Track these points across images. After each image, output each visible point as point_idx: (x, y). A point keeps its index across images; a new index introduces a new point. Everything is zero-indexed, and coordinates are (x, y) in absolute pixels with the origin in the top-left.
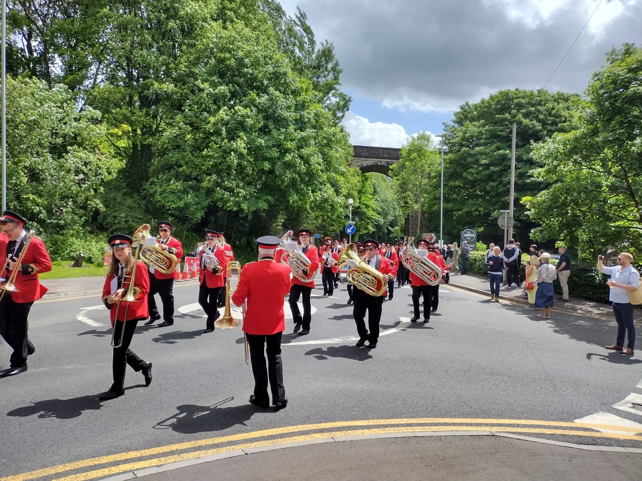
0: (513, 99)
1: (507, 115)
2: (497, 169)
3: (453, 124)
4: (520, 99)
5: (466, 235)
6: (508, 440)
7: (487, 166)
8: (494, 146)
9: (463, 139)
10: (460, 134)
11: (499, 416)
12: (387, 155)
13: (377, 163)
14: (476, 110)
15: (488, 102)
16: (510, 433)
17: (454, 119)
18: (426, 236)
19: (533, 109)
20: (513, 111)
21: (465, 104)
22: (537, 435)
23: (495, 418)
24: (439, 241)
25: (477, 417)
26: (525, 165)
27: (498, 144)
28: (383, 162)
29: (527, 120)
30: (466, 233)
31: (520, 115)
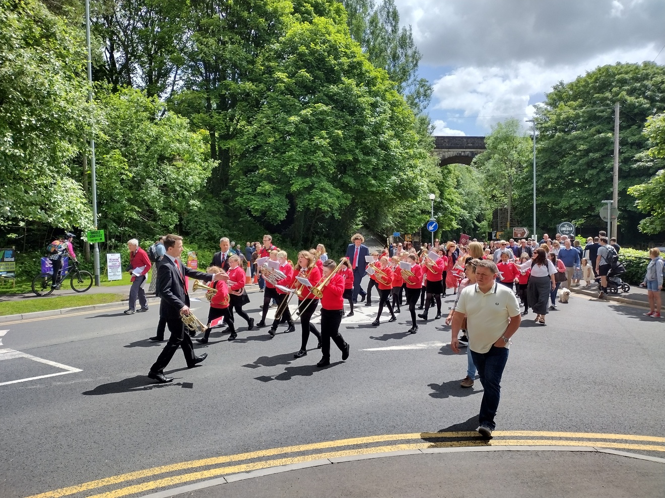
0: (615, 75)
1: (608, 94)
2: (597, 155)
3: (546, 106)
4: (623, 75)
5: (564, 229)
6: (614, 457)
7: (587, 152)
8: (593, 130)
9: (557, 123)
10: (554, 117)
11: (603, 430)
12: (471, 145)
13: (461, 154)
14: (572, 89)
15: (585, 81)
16: (616, 449)
17: (547, 100)
18: (518, 231)
19: (639, 84)
20: (614, 89)
21: (559, 84)
22: (649, 453)
23: (599, 432)
24: (533, 236)
25: (578, 430)
26: (631, 148)
27: (598, 127)
28: (468, 152)
29: (633, 98)
30: (563, 226)
31: (624, 93)
